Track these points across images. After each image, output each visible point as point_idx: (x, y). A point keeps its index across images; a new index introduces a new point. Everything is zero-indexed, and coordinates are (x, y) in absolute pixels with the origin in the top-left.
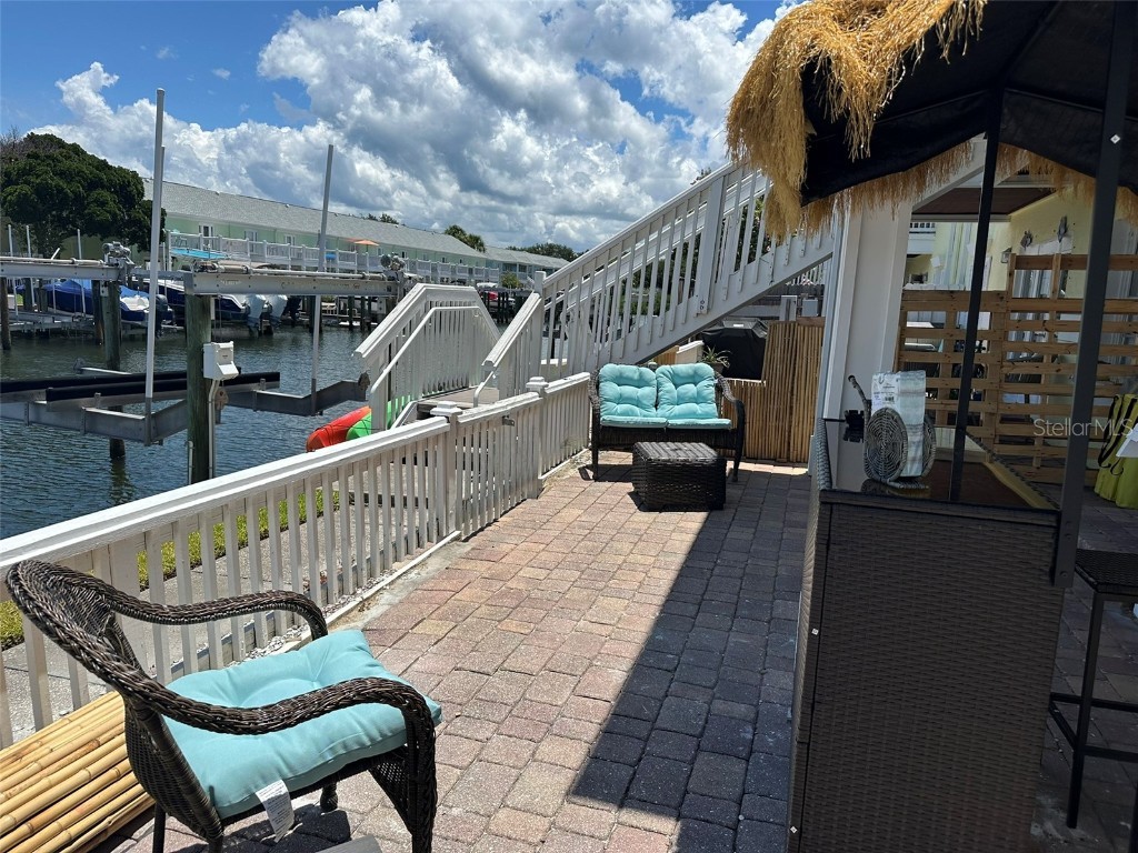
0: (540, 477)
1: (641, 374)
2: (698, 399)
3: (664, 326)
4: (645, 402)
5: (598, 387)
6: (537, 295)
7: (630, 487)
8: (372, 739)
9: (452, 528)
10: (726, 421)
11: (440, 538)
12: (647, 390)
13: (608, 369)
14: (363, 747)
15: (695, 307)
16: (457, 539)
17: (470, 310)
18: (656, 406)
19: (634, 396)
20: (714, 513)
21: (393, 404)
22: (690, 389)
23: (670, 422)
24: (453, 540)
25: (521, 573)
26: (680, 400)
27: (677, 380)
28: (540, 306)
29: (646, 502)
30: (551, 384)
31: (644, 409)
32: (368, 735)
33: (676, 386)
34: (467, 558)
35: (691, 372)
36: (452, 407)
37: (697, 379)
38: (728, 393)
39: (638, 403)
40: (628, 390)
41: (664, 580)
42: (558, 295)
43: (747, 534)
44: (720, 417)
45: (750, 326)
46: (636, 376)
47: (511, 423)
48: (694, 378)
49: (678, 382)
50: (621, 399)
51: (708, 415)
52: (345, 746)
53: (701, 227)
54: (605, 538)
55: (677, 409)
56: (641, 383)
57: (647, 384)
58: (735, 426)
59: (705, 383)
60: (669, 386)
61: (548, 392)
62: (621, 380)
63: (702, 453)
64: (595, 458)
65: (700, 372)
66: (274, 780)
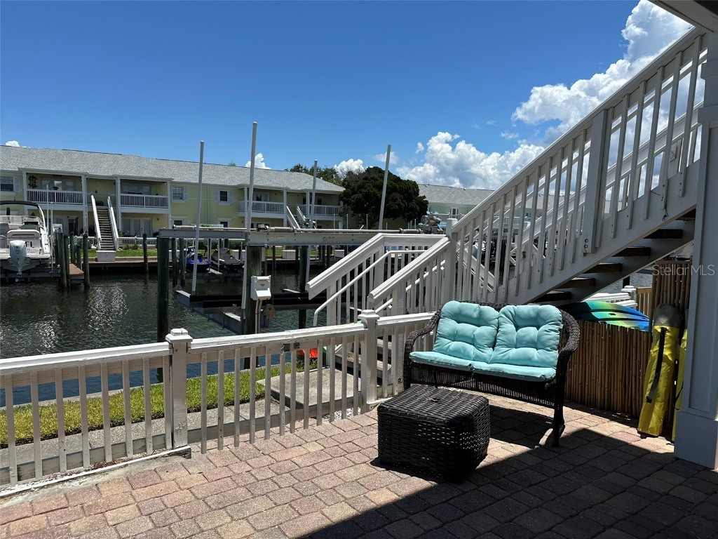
1: (481, 313)
2: (538, 344)
4: (479, 341)
5: (438, 323)
12: (485, 329)
13: (452, 305)
19: (469, 333)
22: (531, 332)
26: (518, 344)
27: (519, 322)
31: (478, 348)
33: (517, 328)
35: (532, 313)
37: (540, 322)
39: (472, 341)
40: (467, 328)
46: (475, 315)
48: (536, 321)
49: (519, 323)
50: (455, 336)
51: (546, 363)
56: (480, 321)
57: (487, 323)
59: (549, 326)
60: (510, 327)
61: (380, 324)
62: (459, 317)
65: (542, 315)
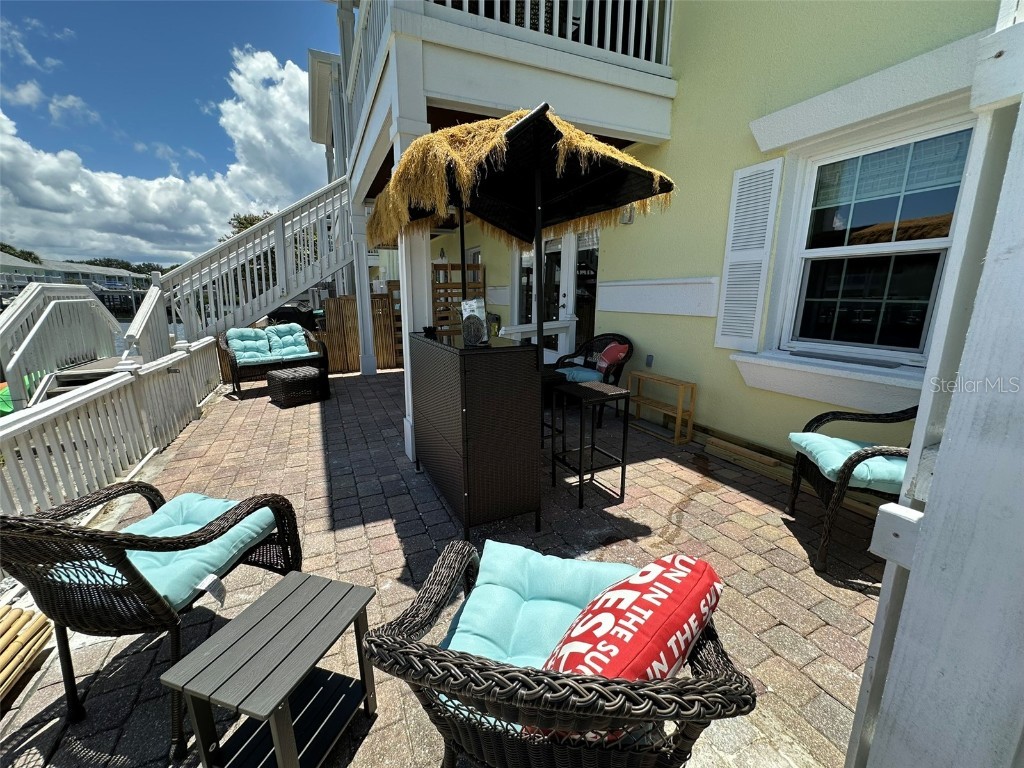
0: (198, 406)
1: (255, 333)
2: (296, 343)
3: (260, 304)
4: (262, 349)
5: (226, 344)
6: (157, 288)
7: (268, 398)
8: (257, 533)
9: (151, 447)
10: (316, 353)
11: (144, 455)
12: (261, 342)
13: (232, 332)
14: (253, 539)
15: (278, 291)
16: (156, 453)
17: (85, 303)
18: (270, 350)
19: (254, 346)
20: (326, 402)
21: (30, 378)
22: (289, 338)
23: (285, 357)
24: (154, 454)
25: (226, 458)
26: (285, 345)
28: (161, 295)
29: (284, 404)
30: (193, 344)
31: (263, 353)
32: (254, 531)
33: (280, 338)
34: (177, 460)
36: (132, 364)
37: (292, 333)
38: (312, 338)
39: (258, 350)
40: (249, 343)
41: (317, 437)
42: (174, 287)
43: (349, 407)
44: (310, 351)
45: (295, 305)
46: (253, 334)
47: (175, 371)
48: (289, 333)
49: (281, 335)
50: (245, 349)
51: (303, 351)
52: (243, 542)
53: (273, 242)
54: (271, 428)
55: (284, 351)
56: (257, 338)
57: (261, 338)
58: (322, 355)
59: (298, 334)
60: (276, 338)
61: (192, 350)
62: (242, 338)
63: (311, 371)
64: (239, 387)
65: (293, 329)
66: (205, 576)
